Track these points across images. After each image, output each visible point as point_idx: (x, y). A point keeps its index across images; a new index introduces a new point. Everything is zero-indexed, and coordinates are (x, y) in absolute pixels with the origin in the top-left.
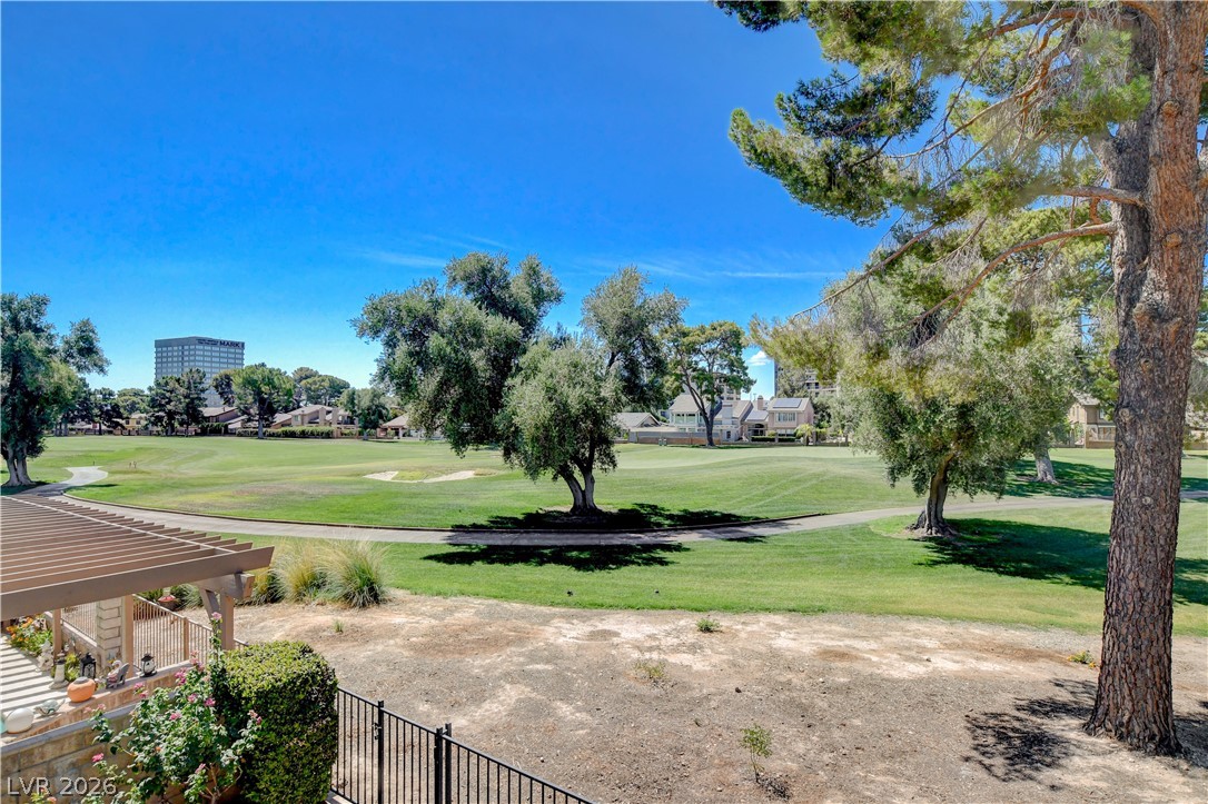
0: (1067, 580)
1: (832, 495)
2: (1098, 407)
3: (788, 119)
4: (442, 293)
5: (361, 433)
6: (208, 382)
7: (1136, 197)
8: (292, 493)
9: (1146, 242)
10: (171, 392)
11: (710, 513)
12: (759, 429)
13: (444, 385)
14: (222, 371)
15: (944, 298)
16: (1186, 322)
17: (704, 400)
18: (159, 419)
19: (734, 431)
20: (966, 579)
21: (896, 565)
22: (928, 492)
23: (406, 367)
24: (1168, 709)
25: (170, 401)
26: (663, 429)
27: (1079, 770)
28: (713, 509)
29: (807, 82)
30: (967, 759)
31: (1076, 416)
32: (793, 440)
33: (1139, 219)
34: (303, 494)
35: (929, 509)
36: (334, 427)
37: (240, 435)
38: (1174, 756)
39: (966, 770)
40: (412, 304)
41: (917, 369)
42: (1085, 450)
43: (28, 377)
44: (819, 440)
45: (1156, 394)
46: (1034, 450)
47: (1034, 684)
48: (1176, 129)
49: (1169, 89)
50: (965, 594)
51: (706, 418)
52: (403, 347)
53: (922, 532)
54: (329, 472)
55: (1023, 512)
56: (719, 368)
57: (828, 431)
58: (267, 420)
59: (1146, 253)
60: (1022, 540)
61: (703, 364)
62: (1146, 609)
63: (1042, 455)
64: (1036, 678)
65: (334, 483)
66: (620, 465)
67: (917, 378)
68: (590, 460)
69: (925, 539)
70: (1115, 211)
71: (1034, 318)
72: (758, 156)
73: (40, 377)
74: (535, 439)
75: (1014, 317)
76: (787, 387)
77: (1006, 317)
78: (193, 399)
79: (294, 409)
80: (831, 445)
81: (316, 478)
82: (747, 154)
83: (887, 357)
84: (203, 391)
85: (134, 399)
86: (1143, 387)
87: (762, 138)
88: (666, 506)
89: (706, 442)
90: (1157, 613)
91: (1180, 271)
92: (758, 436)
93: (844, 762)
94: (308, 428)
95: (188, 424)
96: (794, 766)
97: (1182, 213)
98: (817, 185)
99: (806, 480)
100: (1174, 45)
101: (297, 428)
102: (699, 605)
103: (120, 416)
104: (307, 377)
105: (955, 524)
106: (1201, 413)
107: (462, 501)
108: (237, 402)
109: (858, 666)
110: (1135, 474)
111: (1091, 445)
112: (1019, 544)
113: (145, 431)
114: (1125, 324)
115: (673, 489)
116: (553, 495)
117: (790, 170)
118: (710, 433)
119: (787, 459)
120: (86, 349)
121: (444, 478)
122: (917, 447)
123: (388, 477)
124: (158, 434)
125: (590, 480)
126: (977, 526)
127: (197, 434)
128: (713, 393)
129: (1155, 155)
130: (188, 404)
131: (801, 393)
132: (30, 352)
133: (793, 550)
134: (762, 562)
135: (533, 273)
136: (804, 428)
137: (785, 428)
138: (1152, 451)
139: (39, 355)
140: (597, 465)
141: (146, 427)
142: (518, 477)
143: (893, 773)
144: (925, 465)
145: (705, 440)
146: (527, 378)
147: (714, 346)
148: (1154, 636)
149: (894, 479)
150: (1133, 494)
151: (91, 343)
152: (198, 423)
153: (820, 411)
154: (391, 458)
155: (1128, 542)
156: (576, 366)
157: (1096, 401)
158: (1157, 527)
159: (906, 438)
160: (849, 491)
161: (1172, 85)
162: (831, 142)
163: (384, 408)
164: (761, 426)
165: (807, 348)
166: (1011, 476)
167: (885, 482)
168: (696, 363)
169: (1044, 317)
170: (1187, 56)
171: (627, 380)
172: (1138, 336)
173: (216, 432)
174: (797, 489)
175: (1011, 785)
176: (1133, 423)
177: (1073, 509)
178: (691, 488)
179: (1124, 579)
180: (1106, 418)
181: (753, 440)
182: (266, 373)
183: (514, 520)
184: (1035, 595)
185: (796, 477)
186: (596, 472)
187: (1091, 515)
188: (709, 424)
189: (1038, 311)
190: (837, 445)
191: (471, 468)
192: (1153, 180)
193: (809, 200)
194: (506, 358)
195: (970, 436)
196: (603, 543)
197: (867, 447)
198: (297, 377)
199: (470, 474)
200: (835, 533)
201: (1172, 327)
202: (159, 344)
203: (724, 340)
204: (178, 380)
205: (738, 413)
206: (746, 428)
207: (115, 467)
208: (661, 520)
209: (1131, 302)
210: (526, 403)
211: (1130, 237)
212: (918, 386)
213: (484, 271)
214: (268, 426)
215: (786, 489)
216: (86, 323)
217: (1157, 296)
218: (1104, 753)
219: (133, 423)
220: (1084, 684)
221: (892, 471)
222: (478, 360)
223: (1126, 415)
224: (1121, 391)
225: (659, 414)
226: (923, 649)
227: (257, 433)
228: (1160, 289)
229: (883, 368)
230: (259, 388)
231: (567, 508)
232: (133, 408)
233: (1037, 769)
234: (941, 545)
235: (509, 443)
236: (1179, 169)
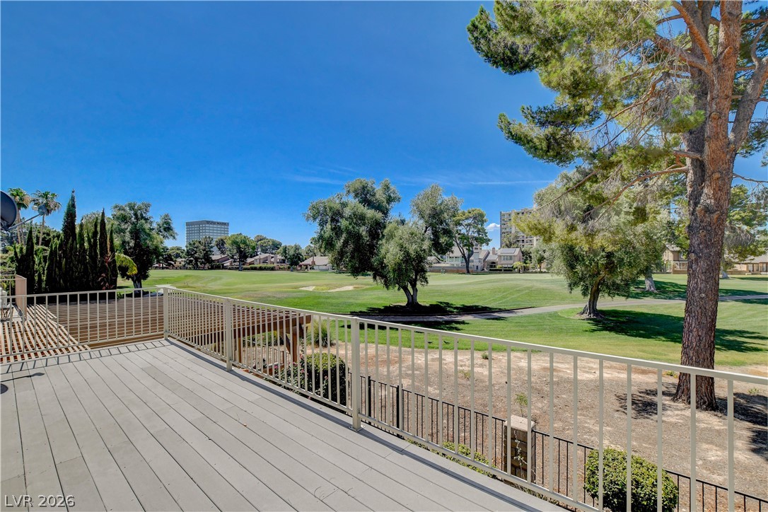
0: (664, 339)
1: (537, 298)
2: (679, 252)
3: (526, 117)
4: (345, 200)
5: (289, 268)
6: (214, 243)
7: (698, 156)
8: (269, 297)
9: (703, 176)
10: (196, 248)
11: (476, 306)
12: (493, 264)
13: (346, 243)
14: (219, 237)
15: (603, 201)
16: (722, 213)
17: (465, 250)
18: (191, 261)
19: (480, 265)
20: (610, 338)
21: (575, 332)
22: (589, 297)
23: (330, 236)
24: (712, 391)
25: (196, 252)
26: (442, 265)
27: (669, 416)
28: (477, 305)
29: (541, 107)
30: (618, 411)
31: (668, 257)
32: (511, 270)
33: (700, 166)
34: (274, 297)
35: (589, 304)
36: (275, 265)
37: (230, 269)
38: (715, 411)
39: (616, 415)
40: (332, 205)
41: (590, 235)
42: (672, 275)
43: (142, 242)
44: (526, 270)
45: (707, 247)
46: (645, 274)
47: (647, 383)
48: (717, 125)
49: (714, 107)
50: (611, 345)
51: (465, 259)
52: (329, 226)
53: (585, 316)
54: (281, 287)
55: (638, 306)
56: (472, 233)
57: (530, 265)
58: (243, 261)
59: (703, 181)
60: (639, 320)
61: (464, 231)
62: (702, 345)
63: (649, 277)
64: (649, 380)
65: (287, 292)
66: (431, 282)
67: (590, 240)
68: (415, 280)
69: (588, 319)
70: (688, 161)
71: (648, 210)
72: (513, 136)
73: (148, 242)
74: (394, 271)
75: (637, 209)
76: (508, 242)
77: (633, 210)
78: (207, 252)
79: (255, 256)
80: (532, 273)
81: (279, 290)
82: (507, 135)
83: (576, 230)
84: (212, 247)
85: (178, 251)
86: (701, 243)
87: (515, 128)
88: (453, 303)
89: (466, 271)
90: (707, 347)
91: (719, 190)
92: (492, 268)
93: (560, 411)
94: (263, 265)
95: (205, 264)
96: (538, 412)
97: (721, 163)
98: (542, 149)
99: (522, 290)
100: (717, 86)
101: (258, 266)
102: (481, 348)
103: (172, 260)
104: (261, 240)
105: (603, 312)
106: (732, 255)
107: (351, 301)
108: (228, 253)
109: (561, 374)
110: (697, 283)
111: (676, 272)
112: (637, 322)
113: (184, 267)
114: (693, 214)
115: (455, 295)
116: (397, 297)
117: (528, 143)
118: (467, 267)
119: (512, 280)
120: (167, 228)
121: (338, 290)
122: (585, 272)
123: (311, 289)
124: (190, 269)
125: (415, 290)
126: (615, 313)
127: (209, 269)
128: (469, 246)
129: (708, 137)
130: (205, 254)
131: (515, 246)
132: (144, 230)
133: (521, 324)
134: (506, 330)
135: (387, 188)
136: (518, 264)
137: (507, 264)
138: (705, 272)
139: (148, 231)
140: (418, 283)
141: (184, 266)
142: (379, 289)
143: (584, 415)
144: (588, 282)
145: (465, 270)
146: (387, 240)
147: (469, 222)
148: (706, 357)
149: (572, 289)
150: (696, 292)
151: (169, 225)
152: (209, 263)
153: (526, 256)
154: (309, 280)
155: (693, 314)
156: (412, 234)
157: (678, 249)
158: (707, 307)
159: (579, 268)
160: (546, 295)
161: (716, 104)
162: (549, 130)
163: (301, 255)
164: (494, 263)
165: (540, 227)
166: (632, 288)
167: (567, 291)
168: (460, 231)
169: (653, 210)
170: (724, 92)
171: (434, 240)
172: (699, 220)
173: (218, 267)
174: (518, 294)
175: (638, 420)
176: (696, 260)
177: (666, 305)
178: (464, 294)
179: (691, 331)
180: (684, 257)
181: (491, 270)
182: (243, 238)
183: (379, 309)
184: (646, 346)
185: (518, 289)
186: (419, 285)
187: (675, 308)
188: (467, 262)
189: (650, 207)
190: (536, 272)
191: (351, 285)
192: (706, 147)
193: (538, 156)
194: (377, 230)
195: (612, 267)
196: (425, 320)
197: (558, 273)
198: (256, 240)
199: (351, 288)
200: (541, 316)
201: (715, 216)
202: (188, 224)
203: (475, 218)
204: (200, 242)
205: (482, 256)
206: (486, 264)
207: (179, 285)
208: (452, 310)
209: (696, 204)
210: (390, 252)
211: (695, 174)
212: (590, 243)
213: (364, 188)
214: (243, 264)
215: (513, 295)
216: (167, 216)
217: (708, 201)
218: (681, 410)
219: (177, 264)
220: (673, 384)
221: (570, 286)
222: (363, 231)
223: (693, 256)
224: (691, 245)
225: (439, 257)
226: (592, 368)
227: (238, 268)
228: (710, 198)
229: (573, 235)
230: (239, 245)
231: (404, 304)
232: (178, 256)
233: (650, 415)
234: (596, 322)
235: (379, 272)
236: (720, 143)
